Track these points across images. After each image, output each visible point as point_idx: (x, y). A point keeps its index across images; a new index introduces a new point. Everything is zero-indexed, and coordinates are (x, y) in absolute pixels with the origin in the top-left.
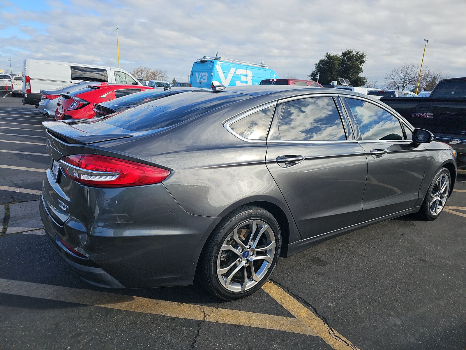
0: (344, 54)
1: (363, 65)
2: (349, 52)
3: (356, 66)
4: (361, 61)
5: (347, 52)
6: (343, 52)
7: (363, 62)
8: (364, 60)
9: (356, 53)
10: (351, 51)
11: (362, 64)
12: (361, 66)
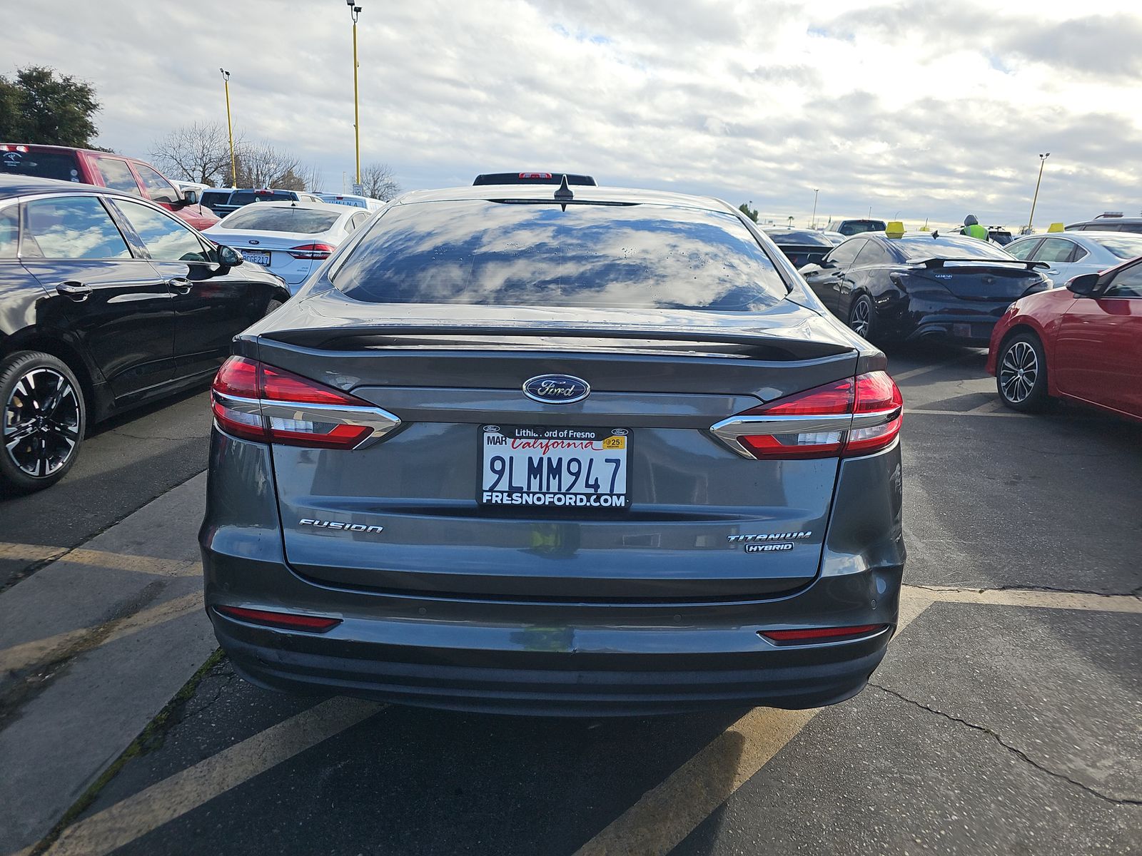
0: (26, 79)
1: (92, 114)
2: (39, 73)
3: (76, 118)
4: (84, 103)
5: (34, 74)
6: (19, 72)
7: (93, 107)
8: (92, 101)
9: (64, 80)
10: (45, 71)
11: (89, 112)
12: (89, 119)
